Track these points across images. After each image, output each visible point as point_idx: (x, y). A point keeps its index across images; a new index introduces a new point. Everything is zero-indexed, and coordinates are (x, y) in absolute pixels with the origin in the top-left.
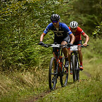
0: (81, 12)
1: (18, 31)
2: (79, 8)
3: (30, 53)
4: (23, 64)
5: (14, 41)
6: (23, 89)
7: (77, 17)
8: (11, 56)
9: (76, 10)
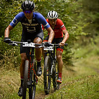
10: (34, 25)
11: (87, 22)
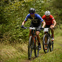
0: (58, 7)
1: (19, 19)
2: (56, 5)
3: (27, 33)
4: (22, 39)
5: (17, 25)
6: (22, 54)
7: (55, 11)
8: (15, 34)
9: (54, 6)
10: (36, 20)
11: (56, 15)
